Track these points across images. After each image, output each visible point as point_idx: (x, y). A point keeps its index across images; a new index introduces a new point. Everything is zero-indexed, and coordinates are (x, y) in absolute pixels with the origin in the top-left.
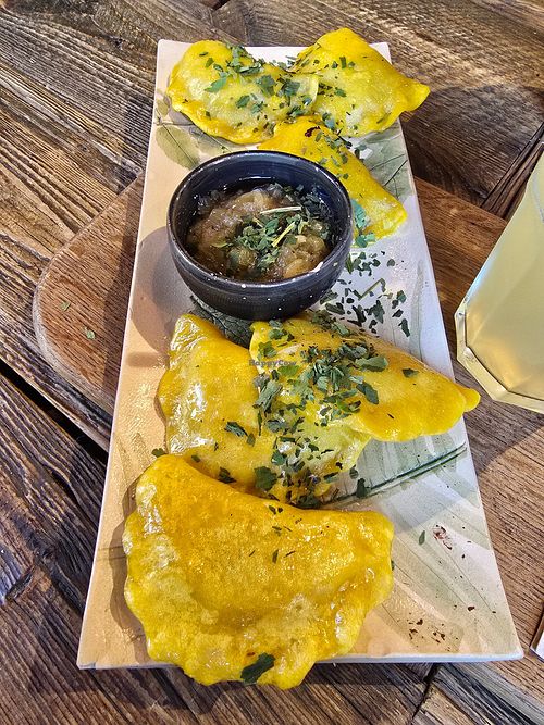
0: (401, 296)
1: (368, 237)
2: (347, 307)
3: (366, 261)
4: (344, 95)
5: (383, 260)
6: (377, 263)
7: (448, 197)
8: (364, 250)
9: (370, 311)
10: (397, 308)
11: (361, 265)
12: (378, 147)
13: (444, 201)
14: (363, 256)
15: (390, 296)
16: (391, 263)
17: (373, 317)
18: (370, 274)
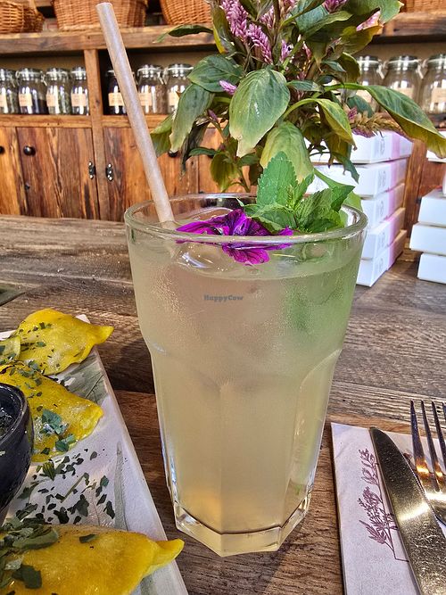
0: (104, 481)
1: (68, 440)
2: (48, 514)
3: (70, 463)
4: (44, 345)
5: (86, 456)
6: (80, 461)
7: (149, 397)
8: (67, 454)
9: (72, 510)
10: (101, 494)
11: (64, 469)
12: (80, 374)
13: (145, 400)
14: (67, 459)
15: (93, 487)
16: (94, 455)
17: (77, 513)
18: (74, 473)
